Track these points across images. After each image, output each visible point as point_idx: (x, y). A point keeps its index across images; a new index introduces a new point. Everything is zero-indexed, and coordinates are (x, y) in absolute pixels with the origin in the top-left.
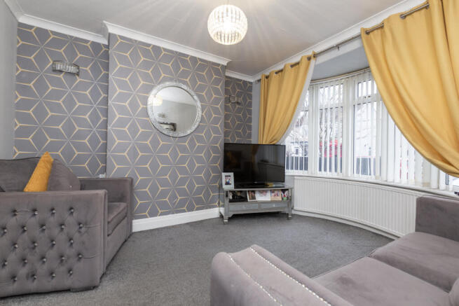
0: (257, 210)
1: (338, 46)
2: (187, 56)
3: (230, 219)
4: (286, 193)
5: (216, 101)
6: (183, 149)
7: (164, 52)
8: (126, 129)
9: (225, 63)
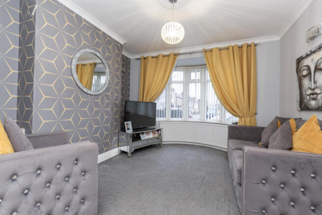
0: (147, 144)
1: (191, 53)
2: (100, 31)
3: (132, 153)
4: (159, 131)
5: (117, 69)
6: (97, 105)
7: (84, 23)
8: (52, 85)
9: (122, 42)
